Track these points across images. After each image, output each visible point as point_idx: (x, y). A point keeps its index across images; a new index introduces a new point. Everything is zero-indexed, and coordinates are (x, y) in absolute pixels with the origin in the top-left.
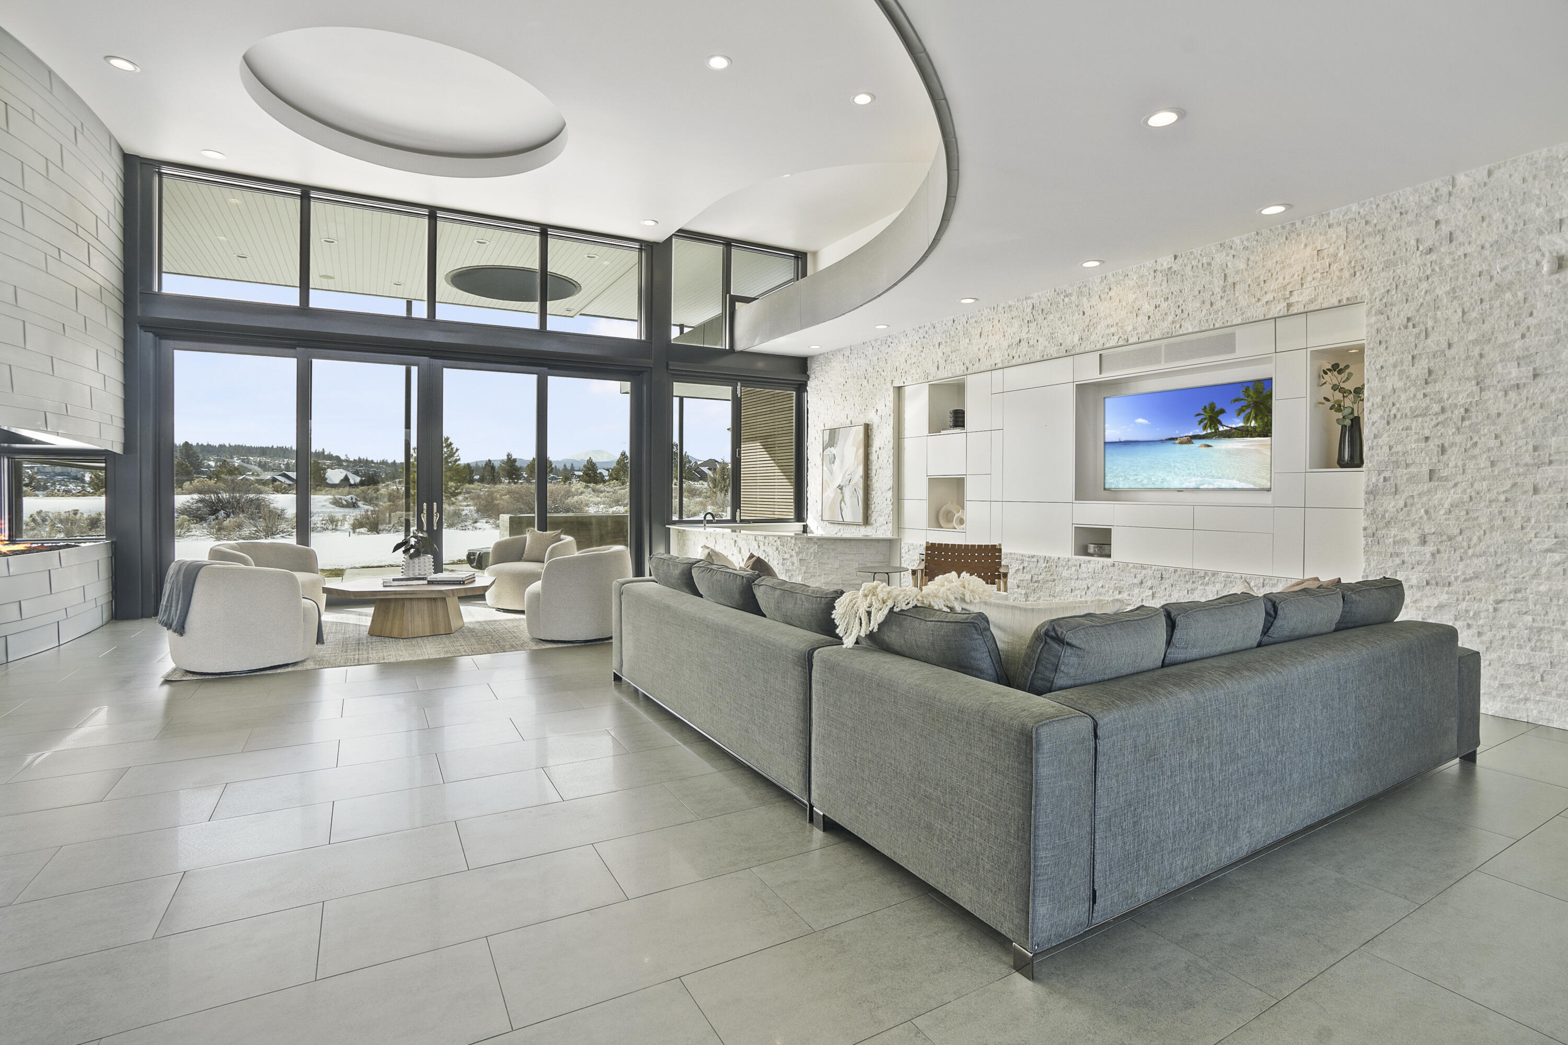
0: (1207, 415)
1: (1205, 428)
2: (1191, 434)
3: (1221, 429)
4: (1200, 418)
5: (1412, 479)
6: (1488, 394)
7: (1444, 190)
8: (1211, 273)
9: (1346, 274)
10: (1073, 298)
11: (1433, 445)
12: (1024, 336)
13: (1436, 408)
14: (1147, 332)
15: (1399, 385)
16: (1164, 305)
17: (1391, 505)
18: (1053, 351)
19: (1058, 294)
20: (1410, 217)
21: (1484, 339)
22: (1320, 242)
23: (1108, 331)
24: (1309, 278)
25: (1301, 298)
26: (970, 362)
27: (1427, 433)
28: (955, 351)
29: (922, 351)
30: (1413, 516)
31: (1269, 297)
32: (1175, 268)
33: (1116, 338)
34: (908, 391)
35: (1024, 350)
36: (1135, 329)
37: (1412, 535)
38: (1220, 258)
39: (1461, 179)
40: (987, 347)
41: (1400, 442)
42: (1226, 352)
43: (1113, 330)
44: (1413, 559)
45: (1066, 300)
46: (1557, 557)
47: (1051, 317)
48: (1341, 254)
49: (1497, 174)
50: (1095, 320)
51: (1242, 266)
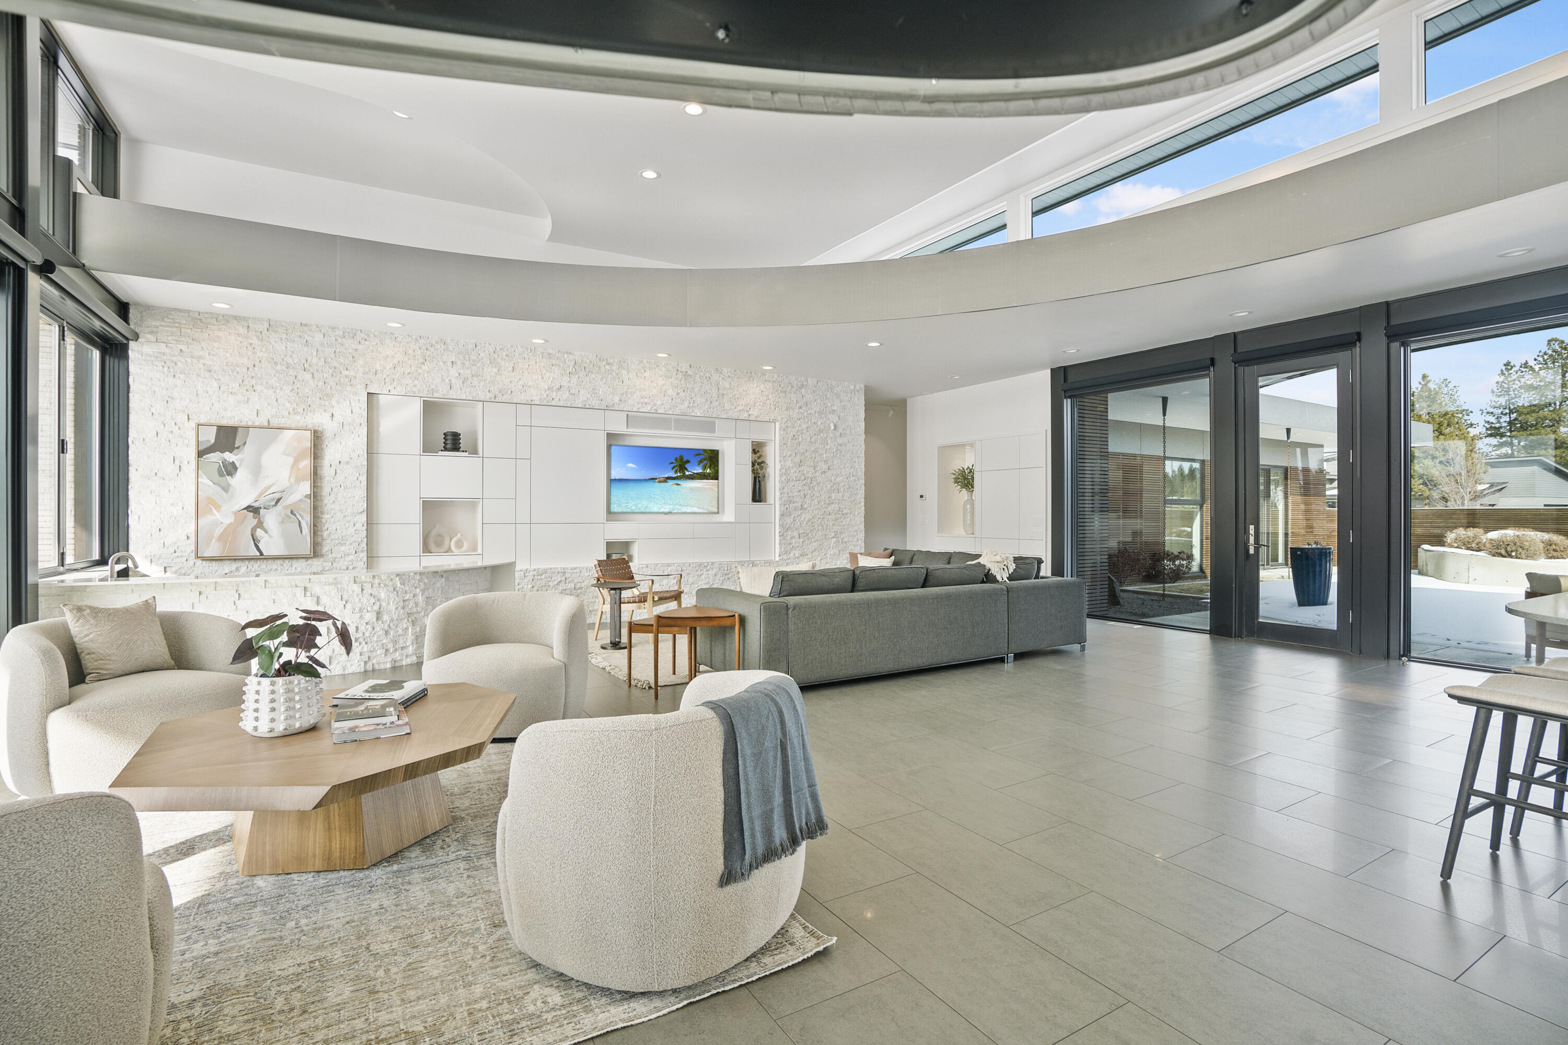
0: (677, 464)
1: (676, 472)
2: (666, 476)
3: (687, 473)
4: (673, 465)
5: (796, 509)
6: (817, 474)
7: (805, 383)
8: (711, 384)
9: (773, 407)
10: (614, 368)
11: (802, 493)
12: (565, 384)
13: (803, 478)
14: (670, 409)
15: (791, 465)
16: (682, 394)
17: (789, 520)
18: (596, 403)
19: (600, 360)
20: (794, 390)
21: (815, 451)
22: (762, 386)
23: (642, 400)
24: (758, 404)
25: (754, 412)
26: (500, 391)
27: (800, 488)
28: (477, 376)
29: (423, 363)
30: (796, 526)
31: (740, 408)
32: (689, 372)
33: (649, 407)
34: (383, 400)
35: (565, 396)
36: (663, 404)
37: (796, 534)
38: (715, 377)
39: (809, 380)
40: (521, 383)
41: (791, 492)
42: (710, 432)
43: (646, 401)
44: (796, 545)
45: (607, 367)
46: (835, 540)
47: (593, 376)
48: (770, 396)
49: (819, 384)
50: (632, 390)
51: (728, 386)
